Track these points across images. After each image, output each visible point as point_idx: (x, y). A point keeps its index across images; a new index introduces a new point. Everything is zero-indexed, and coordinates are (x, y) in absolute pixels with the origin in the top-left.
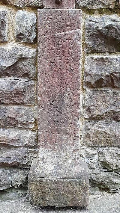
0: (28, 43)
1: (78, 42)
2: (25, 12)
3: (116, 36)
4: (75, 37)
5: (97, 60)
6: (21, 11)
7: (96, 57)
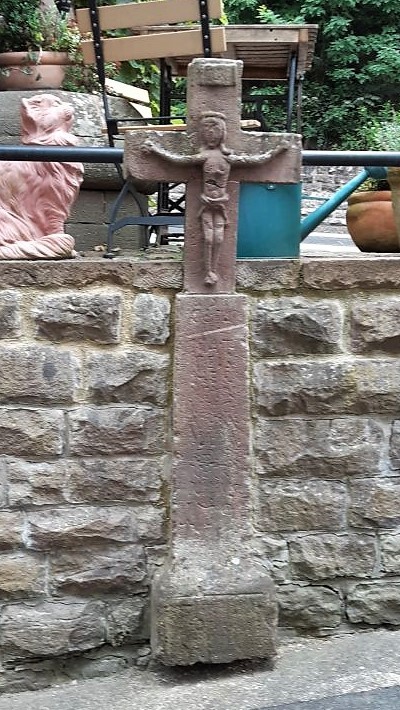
0: (156, 345)
1: (243, 344)
2: (152, 297)
3: (303, 331)
4: (237, 336)
5: (274, 368)
6: (144, 295)
7: (271, 363)
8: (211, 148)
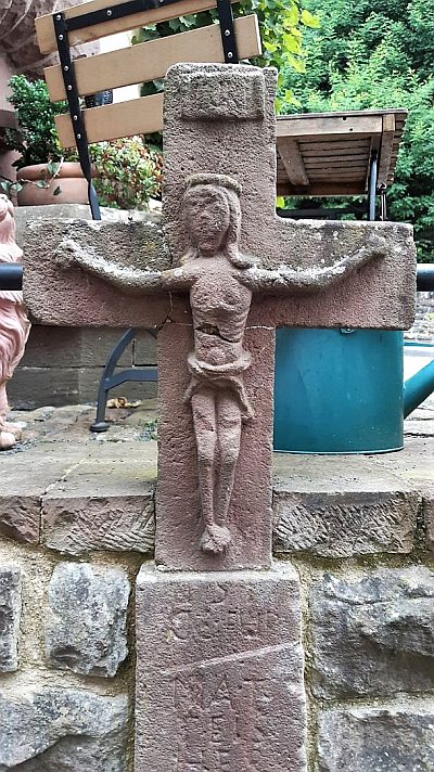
0: (95, 677)
1: (292, 687)
4: (279, 670)
5: (364, 723)
6: (71, 566)
7: (359, 712)
8: (207, 254)
